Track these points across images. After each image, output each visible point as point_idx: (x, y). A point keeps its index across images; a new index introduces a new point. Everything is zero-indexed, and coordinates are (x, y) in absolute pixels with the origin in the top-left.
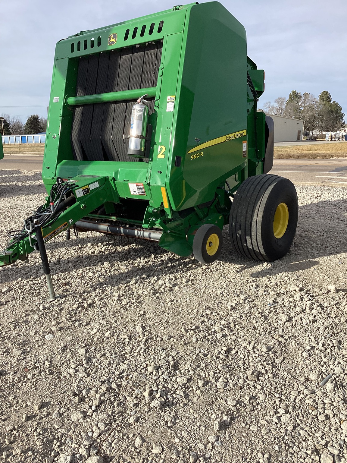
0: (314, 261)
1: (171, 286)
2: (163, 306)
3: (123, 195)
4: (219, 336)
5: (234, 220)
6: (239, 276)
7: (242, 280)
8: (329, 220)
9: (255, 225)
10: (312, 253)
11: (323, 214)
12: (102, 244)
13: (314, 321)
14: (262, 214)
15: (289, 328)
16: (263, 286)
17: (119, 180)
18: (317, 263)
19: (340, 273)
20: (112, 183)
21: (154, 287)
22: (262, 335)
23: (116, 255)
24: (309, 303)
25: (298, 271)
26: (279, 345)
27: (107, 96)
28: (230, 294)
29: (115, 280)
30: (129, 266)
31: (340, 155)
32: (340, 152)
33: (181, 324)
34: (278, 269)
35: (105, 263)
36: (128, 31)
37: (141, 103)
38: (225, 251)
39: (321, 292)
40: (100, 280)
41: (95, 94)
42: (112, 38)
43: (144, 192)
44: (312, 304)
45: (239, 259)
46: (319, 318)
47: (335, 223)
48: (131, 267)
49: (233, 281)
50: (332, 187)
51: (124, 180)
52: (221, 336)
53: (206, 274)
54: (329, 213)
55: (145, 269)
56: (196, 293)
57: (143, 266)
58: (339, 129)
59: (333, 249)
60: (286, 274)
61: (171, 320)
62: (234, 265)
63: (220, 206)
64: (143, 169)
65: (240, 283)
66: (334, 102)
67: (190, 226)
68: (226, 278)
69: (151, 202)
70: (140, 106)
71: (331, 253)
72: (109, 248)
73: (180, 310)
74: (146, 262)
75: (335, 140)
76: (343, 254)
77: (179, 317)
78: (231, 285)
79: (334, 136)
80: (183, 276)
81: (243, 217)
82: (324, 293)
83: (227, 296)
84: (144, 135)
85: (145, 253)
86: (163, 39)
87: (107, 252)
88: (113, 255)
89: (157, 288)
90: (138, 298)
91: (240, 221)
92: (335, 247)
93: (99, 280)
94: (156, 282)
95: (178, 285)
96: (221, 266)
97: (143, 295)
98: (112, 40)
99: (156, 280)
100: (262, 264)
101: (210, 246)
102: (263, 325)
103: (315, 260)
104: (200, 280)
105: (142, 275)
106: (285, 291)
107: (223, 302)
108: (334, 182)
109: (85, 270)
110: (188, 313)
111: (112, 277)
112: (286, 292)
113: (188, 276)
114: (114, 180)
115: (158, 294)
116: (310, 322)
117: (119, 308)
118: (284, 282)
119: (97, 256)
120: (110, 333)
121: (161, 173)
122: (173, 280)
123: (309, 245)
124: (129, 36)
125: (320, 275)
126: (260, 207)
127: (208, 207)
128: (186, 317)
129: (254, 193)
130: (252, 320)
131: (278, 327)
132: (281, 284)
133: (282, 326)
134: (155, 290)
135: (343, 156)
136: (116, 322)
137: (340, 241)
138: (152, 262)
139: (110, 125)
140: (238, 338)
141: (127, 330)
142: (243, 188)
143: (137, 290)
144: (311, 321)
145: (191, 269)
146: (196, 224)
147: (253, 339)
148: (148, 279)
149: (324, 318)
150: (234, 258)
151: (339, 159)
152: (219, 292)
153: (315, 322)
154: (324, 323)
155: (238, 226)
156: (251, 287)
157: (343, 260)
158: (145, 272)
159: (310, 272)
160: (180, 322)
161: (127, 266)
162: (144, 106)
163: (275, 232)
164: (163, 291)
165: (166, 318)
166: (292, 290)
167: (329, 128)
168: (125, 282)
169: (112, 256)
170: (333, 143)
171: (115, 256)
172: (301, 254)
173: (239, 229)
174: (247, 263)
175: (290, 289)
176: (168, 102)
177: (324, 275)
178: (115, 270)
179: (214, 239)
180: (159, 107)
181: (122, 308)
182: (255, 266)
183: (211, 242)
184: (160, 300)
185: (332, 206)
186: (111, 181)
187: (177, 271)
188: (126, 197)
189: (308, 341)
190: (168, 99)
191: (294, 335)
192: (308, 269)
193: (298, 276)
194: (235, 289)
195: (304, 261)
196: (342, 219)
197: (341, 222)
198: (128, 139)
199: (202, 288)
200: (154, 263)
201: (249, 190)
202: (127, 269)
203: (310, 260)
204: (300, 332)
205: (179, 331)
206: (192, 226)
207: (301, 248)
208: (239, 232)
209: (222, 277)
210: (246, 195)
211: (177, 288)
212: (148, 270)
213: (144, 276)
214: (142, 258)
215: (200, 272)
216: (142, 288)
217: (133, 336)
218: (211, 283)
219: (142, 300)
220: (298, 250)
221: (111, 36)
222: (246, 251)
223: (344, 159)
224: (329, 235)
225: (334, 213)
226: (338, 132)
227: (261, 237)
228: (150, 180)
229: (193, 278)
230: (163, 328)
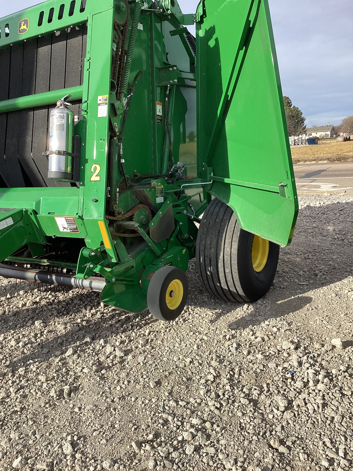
0: (305, 297)
1: (122, 355)
2: (109, 395)
3: (50, 233)
4: (189, 450)
5: (202, 253)
6: (213, 328)
7: (217, 335)
8: (311, 237)
9: (229, 259)
10: (301, 285)
11: (303, 230)
12: (39, 290)
13: (325, 405)
14: (237, 245)
15: (290, 421)
16: (246, 345)
17: (42, 213)
18: (309, 300)
19: (340, 313)
20: (33, 217)
21: (98, 359)
22: (254, 442)
23: (54, 306)
24: (311, 371)
25: (288, 314)
26: (280, 461)
27: (23, 101)
28: (203, 362)
29: (45, 350)
30: (68, 325)
31: (306, 159)
32: (306, 156)
33: (133, 429)
34: (262, 313)
35: (36, 322)
36: (42, 14)
37: (62, 107)
38: (194, 289)
39: (323, 349)
40: (25, 351)
41: (8, 99)
42: (22, 25)
43: (77, 229)
44: (317, 373)
45: (212, 300)
46: (329, 399)
47: (319, 240)
48: (71, 326)
49: (205, 338)
50: (307, 196)
51: (49, 213)
52: (192, 450)
53: (170, 330)
54: (310, 228)
55: (91, 326)
56: (156, 365)
57: (88, 321)
58: (301, 133)
59: (323, 277)
60: (272, 321)
61: (117, 422)
62: (206, 310)
63: (184, 236)
64: (73, 197)
65: (216, 341)
66: (294, 107)
67: (144, 267)
68: (197, 334)
69: (87, 241)
70: (61, 111)
71: (323, 284)
72: (47, 296)
73: (133, 399)
74: (93, 315)
75: (298, 145)
76: (337, 283)
77: (130, 415)
78: (204, 345)
79: (297, 140)
80: (140, 335)
81: (213, 250)
82: (327, 351)
83: (200, 366)
84: (70, 151)
85: (93, 300)
86: (87, 21)
87: (43, 303)
88: (50, 307)
89: (102, 359)
90: (74, 380)
91: (210, 255)
92: (325, 273)
93: (23, 353)
94: (102, 348)
95: (132, 351)
96: (189, 314)
97: (82, 375)
98: (23, 27)
99: (103, 344)
100: (241, 308)
101: (171, 296)
102: (252, 420)
103: (306, 295)
104: (162, 341)
105: (84, 337)
106: (276, 351)
107: (194, 378)
108: (307, 190)
109: (7, 335)
110: (143, 405)
111: (42, 346)
112: (277, 353)
113: (146, 334)
114: (35, 213)
115: (103, 372)
116: (318, 407)
117: (43, 405)
118: (272, 335)
119: (28, 310)
120: (21, 462)
121: (97, 201)
122: (126, 344)
123: (295, 273)
124: (44, 20)
125: (316, 318)
126: (234, 236)
127: (167, 240)
128: (141, 413)
129: (225, 218)
130: (236, 410)
131: (275, 420)
132: (270, 339)
133: (279, 418)
134: (100, 363)
135: (310, 161)
136: (34, 433)
137: (330, 265)
138: (101, 314)
139: (29, 139)
140: (217, 451)
141: (49, 451)
142: (210, 211)
143: (75, 365)
144: (320, 406)
145: (151, 322)
146: (152, 264)
147: (241, 452)
148: (92, 344)
149: (337, 399)
150: (206, 300)
151: (306, 163)
152: (188, 360)
153: (326, 408)
154: (338, 408)
155: (207, 262)
156: (230, 347)
157: (339, 292)
158: (89, 333)
159: (303, 314)
160: (131, 425)
161: (66, 324)
162: (66, 111)
163: (255, 263)
164: (110, 365)
165: (111, 419)
166: (285, 348)
167: (291, 133)
168: (59, 353)
169: (49, 309)
170: (297, 148)
171: (53, 308)
172: (287, 287)
173: (209, 266)
174: (222, 306)
175: (282, 347)
176: (99, 105)
177: (321, 318)
178: (49, 332)
179: (176, 286)
180: (88, 111)
181: (47, 403)
182: (233, 311)
183: (172, 291)
184: (105, 382)
185: (310, 218)
186: (31, 215)
187: (132, 326)
188: (54, 236)
189: (322, 448)
190: (99, 100)
191: (300, 437)
192: (300, 310)
193: (289, 324)
194: (209, 351)
195: (293, 297)
196: (325, 234)
197: (325, 238)
198: (47, 156)
199: (164, 354)
200: (103, 316)
201: (218, 213)
202: (65, 328)
203: (300, 296)
204: (307, 429)
205: (128, 447)
206: (147, 268)
207: (286, 278)
208: (209, 269)
209: (192, 333)
210: (215, 221)
211: (130, 357)
212: (94, 328)
213: (88, 339)
214: (89, 308)
215: (162, 325)
216: (81, 362)
217: (57, 463)
218: (177, 345)
219: (80, 385)
220: (282, 282)
221: (21, 22)
222: (220, 292)
223: (311, 163)
224: (315, 258)
225: (314, 227)
226: (300, 136)
227: (237, 274)
228: (82, 212)
229: (152, 336)
230: (104, 441)
